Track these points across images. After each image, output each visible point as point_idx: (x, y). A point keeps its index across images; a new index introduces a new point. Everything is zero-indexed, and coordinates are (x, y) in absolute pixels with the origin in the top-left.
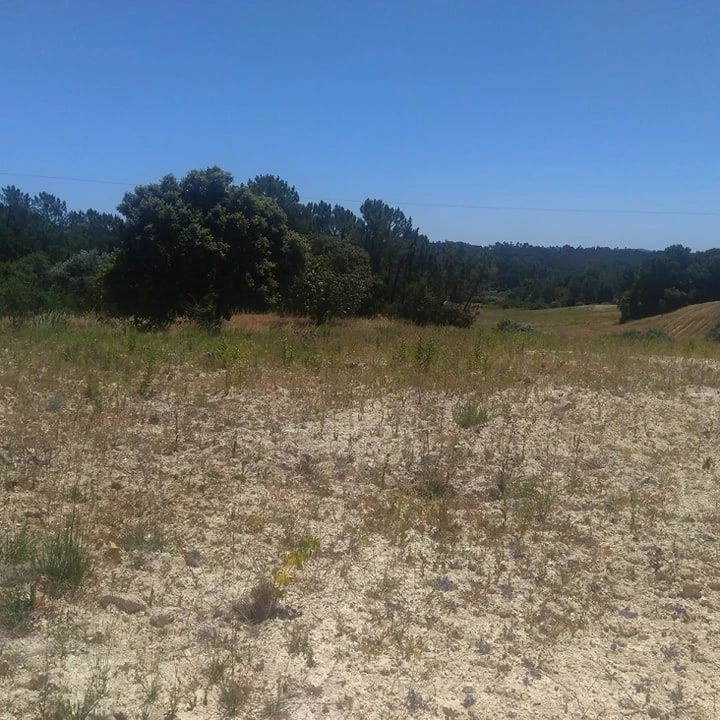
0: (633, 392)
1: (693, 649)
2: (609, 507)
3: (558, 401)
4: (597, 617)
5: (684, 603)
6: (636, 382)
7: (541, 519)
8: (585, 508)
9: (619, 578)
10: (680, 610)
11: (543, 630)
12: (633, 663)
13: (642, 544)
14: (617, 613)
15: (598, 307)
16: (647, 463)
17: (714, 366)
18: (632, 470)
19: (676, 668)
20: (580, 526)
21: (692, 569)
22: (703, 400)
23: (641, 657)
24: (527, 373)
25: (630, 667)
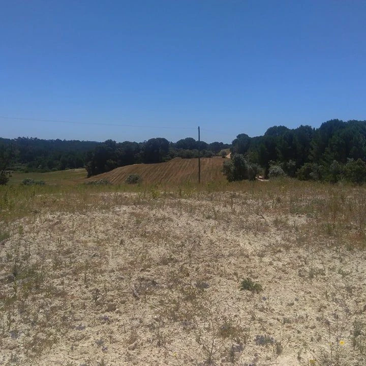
0: (91, 211)
1: (111, 337)
2: (75, 273)
3: (52, 221)
4: (64, 334)
5: (108, 314)
6: (92, 207)
7: (37, 287)
8: (62, 276)
9: (77, 310)
10: (106, 319)
11: (34, 350)
12: (82, 354)
13: (90, 288)
14: (75, 329)
15: (76, 170)
16: (95, 247)
17: (127, 196)
18: (87, 251)
19: (103, 350)
20: (58, 287)
21: (112, 296)
22: (122, 212)
23: (86, 350)
24: (35, 208)
25: (80, 356)
